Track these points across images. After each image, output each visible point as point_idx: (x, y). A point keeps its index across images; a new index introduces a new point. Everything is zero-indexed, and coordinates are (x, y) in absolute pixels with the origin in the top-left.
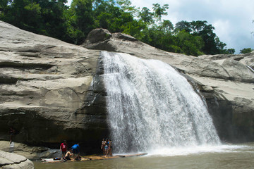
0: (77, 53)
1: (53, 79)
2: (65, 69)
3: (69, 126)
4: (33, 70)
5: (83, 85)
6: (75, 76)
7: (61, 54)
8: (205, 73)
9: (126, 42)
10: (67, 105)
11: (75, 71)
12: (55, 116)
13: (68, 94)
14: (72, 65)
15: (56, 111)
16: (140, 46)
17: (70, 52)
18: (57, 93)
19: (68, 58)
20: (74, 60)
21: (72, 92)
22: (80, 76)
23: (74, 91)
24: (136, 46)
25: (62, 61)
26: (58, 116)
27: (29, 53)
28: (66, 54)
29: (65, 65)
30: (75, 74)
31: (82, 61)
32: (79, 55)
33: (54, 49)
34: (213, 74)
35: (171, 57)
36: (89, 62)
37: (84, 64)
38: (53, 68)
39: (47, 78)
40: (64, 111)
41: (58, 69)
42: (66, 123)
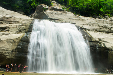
0: (21, 21)
1: (6, 34)
2: (13, 30)
3: (8, 57)
5: (19, 38)
6: (17, 33)
7: (13, 22)
8: (102, 30)
9: (56, 12)
10: (9, 47)
11: (17, 31)
13: (10, 42)
14: (17, 27)
15: (3, 50)
16: (64, 14)
17: (18, 20)
18: (5, 42)
19: (16, 23)
20: (19, 24)
21: (12, 41)
22: (19, 33)
23: (13, 41)
24: (61, 14)
25: (13, 25)
26: (3, 52)
28: (15, 22)
29: (13, 27)
30: (17, 32)
31: (22, 25)
33: (10, 19)
34: (108, 30)
35: (83, 20)
36: (26, 26)
37: (23, 27)
38: (7, 29)
39: (3, 34)
40: (7, 50)
41: (10, 30)
42: (7, 56)
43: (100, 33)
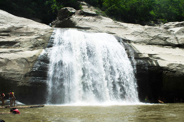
0: (36, 32)
1: (16, 52)
2: (25, 44)
3: (20, 84)
4: (3, 46)
5: (34, 56)
6: (31, 49)
7: (25, 33)
8: (154, 41)
9: (87, 18)
10: (20, 70)
11: (32, 46)
12: (11, 78)
13: (22, 62)
14: (30, 41)
15: (13, 74)
16: (98, 20)
17: (32, 31)
18: (15, 62)
19: (29, 36)
20: (34, 37)
21: (25, 61)
22: (35, 49)
23: (27, 60)
24: (95, 20)
25: (25, 38)
26: (13, 77)
27: (3, 33)
28: (29, 33)
29: (26, 41)
30: (32, 48)
31: (38, 38)
32: (38, 33)
33: (21, 29)
34: (162, 42)
35: (125, 28)
36: (43, 38)
37: (39, 40)
38: (16, 44)
39: (11, 52)
40: (18, 74)
41: (21, 45)
42: (18, 82)
43: (150, 46)
